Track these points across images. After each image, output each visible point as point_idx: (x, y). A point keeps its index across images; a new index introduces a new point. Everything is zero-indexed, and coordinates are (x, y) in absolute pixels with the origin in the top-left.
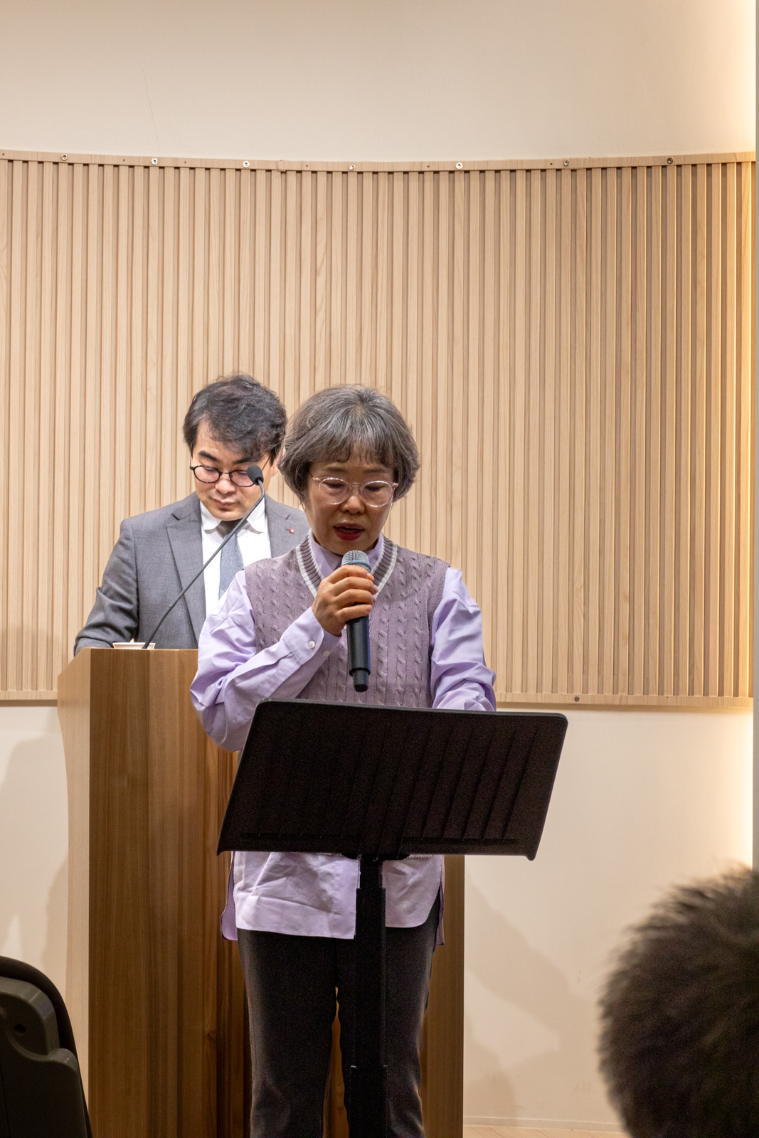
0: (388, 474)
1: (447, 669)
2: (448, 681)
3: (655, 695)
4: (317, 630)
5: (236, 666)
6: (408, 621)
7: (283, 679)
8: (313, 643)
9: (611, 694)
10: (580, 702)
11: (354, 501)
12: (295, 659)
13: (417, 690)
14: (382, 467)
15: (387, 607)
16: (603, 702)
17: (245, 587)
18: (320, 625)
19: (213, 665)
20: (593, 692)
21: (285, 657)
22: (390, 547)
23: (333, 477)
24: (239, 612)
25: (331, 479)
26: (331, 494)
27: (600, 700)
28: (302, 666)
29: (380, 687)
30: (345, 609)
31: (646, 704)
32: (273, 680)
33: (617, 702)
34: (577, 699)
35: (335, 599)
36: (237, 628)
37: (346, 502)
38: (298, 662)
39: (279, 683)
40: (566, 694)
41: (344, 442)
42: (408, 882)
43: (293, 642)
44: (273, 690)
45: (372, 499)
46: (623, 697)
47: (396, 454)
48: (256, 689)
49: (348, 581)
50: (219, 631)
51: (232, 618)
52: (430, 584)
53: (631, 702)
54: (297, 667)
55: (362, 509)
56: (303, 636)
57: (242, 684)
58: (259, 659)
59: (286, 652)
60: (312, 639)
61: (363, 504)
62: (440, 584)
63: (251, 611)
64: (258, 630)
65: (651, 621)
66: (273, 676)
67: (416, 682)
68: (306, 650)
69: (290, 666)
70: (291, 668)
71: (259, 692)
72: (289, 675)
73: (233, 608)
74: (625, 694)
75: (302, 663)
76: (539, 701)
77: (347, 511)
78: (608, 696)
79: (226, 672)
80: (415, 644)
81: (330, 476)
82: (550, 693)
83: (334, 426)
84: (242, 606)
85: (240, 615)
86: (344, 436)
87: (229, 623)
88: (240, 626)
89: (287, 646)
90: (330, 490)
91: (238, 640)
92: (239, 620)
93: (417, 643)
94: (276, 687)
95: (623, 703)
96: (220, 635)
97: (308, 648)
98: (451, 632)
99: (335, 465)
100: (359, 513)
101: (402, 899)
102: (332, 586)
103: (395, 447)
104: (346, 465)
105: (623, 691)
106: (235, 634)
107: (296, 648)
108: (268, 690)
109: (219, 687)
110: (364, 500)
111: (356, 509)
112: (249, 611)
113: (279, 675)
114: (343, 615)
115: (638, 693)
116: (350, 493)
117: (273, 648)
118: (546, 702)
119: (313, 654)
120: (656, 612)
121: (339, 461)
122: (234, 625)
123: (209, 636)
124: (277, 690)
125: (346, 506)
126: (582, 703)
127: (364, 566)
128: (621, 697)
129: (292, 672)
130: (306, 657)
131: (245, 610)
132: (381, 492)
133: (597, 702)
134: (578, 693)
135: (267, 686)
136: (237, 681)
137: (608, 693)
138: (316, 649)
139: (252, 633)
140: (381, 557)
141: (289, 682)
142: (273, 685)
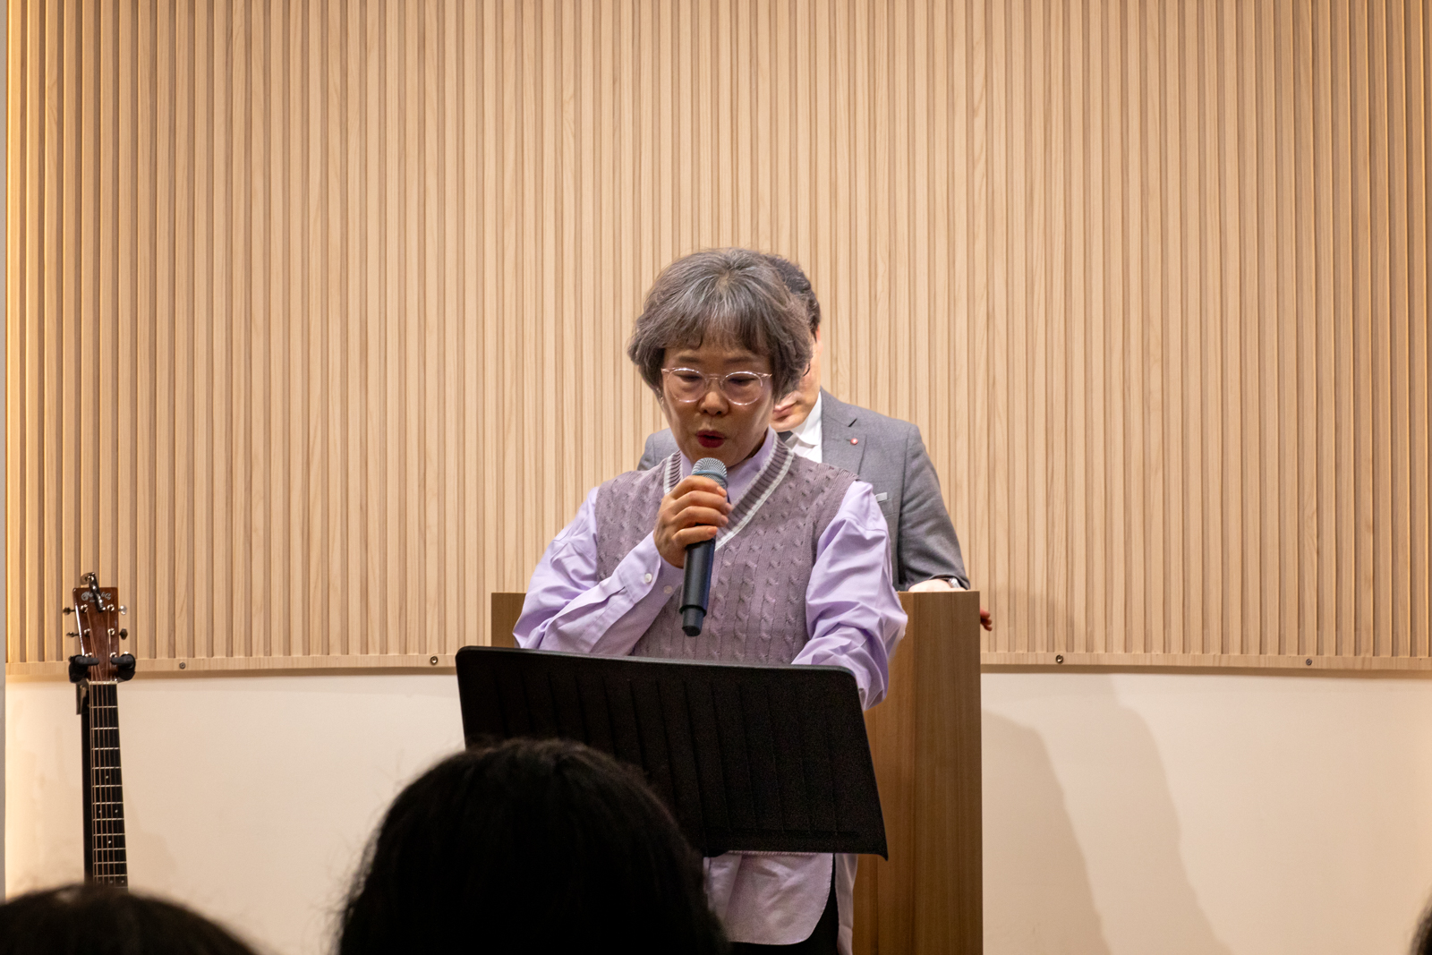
0: (761, 363)
1: (823, 609)
2: (823, 625)
3: (1406, 657)
4: (656, 559)
5: (567, 603)
6: (785, 549)
7: (612, 622)
8: (649, 576)
9: (1352, 655)
10: (1313, 666)
11: (712, 399)
12: (628, 596)
13: (789, 638)
14: (749, 354)
15: (761, 532)
16: (1341, 667)
17: (593, 505)
18: (658, 553)
19: (539, 602)
20: (1329, 652)
21: (617, 593)
22: (783, 456)
23: (687, 367)
24: (582, 537)
25: (685, 369)
26: (686, 390)
27: (1337, 664)
28: (636, 606)
29: (740, 634)
30: (682, 531)
31: (1394, 668)
32: (600, 623)
33: (1358, 667)
34: (1309, 662)
35: (674, 518)
36: (577, 557)
37: (703, 399)
38: (631, 600)
39: (608, 626)
40: (1295, 655)
41: (696, 320)
42: (781, 886)
43: (627, 575)
44: (600, 635)
45: (737, 396)
46: (1367, 659)
47: (768, 335)
48: (581, 634)
49: (690, 495)
50: (557, 560)
51: (573, 545)
52: (821, 503)
53: (1376, 666)
54: (630, 606)
55: (723, 407)
56: (639, 566)
57: (566, 627)
58: (592, 595)
59: (618, 587)
60: (648, 571)
61: (724, 400)
62: (836, 502)
63: (594, 536)
64: (600, 560)
65: (1400, 557)
66: (601, 617)
67: (788, 627)
68: (642, 586)
69: (621, 605)
70: (623, 608)
71: (584, 637)
72: (619, 617)
73: (576, 533)
74: (1369, 655)
75: (636, 601)
76: (1262, 666)
77: (705, 412)
78: (1348, 658)
79: (554, 611)
80: (790, 578)
81: (682, 367)
82: (1276, 654)
83: (687, 301)
84: (586, 529)
85: (582, 541)
86: (696, 313)
87: (568, 550)
88: (581, 555)
89: (620, 579)
90: (685, 384)
91: (575, 572)
92: (580, 548)
93: (793, 577)
94: (604, 631)
95: (1367, 667)
96: (558, 565)
97: (644, 582)
98: (832, 562)
99: (687, 353)
100: (719, 414)
101: (773, 907)
102: (673, 502)
103: (766, 326)
104: (702, 353)
105: (1367, 651)
106: (575, 563)
107: (631, 582)
108: (594, 635)
109: (543, 631)
110: (726, 396)
111: (713, 408)
112: (592, 535)
113: (608, 615)
114: (680, 539)
115: (1386, 654)
116: (708, 388)
117: (605, 582)
118: (1271, 666)
119: (649, 590)
120: (1406, 546)
121: (691, 347)
122: (574, 552)
123: (549, 566)
124: (605, 635)
125: (703, 405)
126: (1316, 667)
127: (715, 477)
128: (1364, 659)
129: (623, 613)
130: (641, 594)
131: (588, 535)
132: (750, 386)
133: (1334, 666)
134: (1311, 654)
135: (593, 629)
136: (560, 622)
137: (1348, 653)
138: (652, 584)
139: (594, 562)
140: (764, 468)
141: (621, 626)
142: (600, 628)
